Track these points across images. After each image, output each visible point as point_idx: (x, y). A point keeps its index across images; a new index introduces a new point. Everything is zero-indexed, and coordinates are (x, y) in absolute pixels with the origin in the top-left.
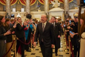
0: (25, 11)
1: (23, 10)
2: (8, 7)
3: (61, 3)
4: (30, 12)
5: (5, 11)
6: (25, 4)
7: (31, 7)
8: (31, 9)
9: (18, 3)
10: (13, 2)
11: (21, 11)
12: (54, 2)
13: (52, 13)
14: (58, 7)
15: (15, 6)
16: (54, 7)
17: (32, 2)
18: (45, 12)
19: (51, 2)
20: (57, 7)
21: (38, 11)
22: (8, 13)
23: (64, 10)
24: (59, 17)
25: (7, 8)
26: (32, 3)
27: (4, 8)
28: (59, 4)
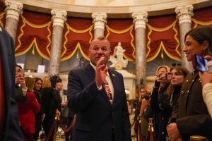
0: (46, 71)
1: (41, 69)
3: (129, 62)
6: (48, 56)
7: (61, 64)
8: (62, 68)
9: (33, 52)
10: (20, 48)
11: (36, 71)
12: (116, 57)
14: (124, 69)
15: (24, 59)
17: (65, 52)
20: (121, 68)
23: (134, 76)
28: (125, 63)
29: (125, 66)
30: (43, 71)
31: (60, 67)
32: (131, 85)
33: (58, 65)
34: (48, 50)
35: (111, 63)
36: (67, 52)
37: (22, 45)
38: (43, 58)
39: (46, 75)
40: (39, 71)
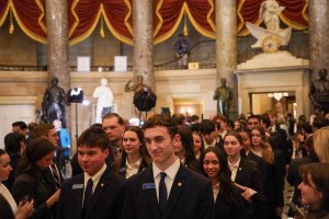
0: (130, 67)
1: (121, 62)
2: (59, 53)
3: (293, 31)
4: (153, 71)
5: (45, 68)
6: (130, 36)
7: (155, 49)
8: (158, 56)
9: (102, 32)
10: (78, 28)
11: (112, 68)
12: (263, 25)
13: (249, 77)
14: (281, 48)
15: (88, 45)
16: (260, 51)
17: (159, 26)
18: (218, 74)
20: (275, 48)
21: (186, 67)
22: (57, 80)
23: (306, 62)
25: (53, 58)
26: (163, 32)
27: (39, 55)
28: (284, 35)
29: (284, 43)
30: (124, 68)
31: (153, 57)
32: (300, 83)
33: (149, 53)
34: (127, 25)
35: (255, 40)
36: (164, 24)
37: (81, 22)
38: (122, 43)
39: (131, 75)
40: (117, 68)
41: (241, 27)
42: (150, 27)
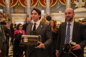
0: (45, 13)
1: (43, 12)
4: (50, 13)
5: (26, 13)
6: (45, 5)
7: (51, 8)
8: (51, 10)
9: (39, 5)
10: (33, 4)
12: (78, 1)
14: (83, 7)
16: (77, 8)
19: (73, 2)
20: (81, 7)
21: (58, 12)
22: (28, 15)
24: (83, 19)
25: (28, 10)
26: (53, 4)
27: (25, 10)
29: (83, 5)
31: (50, 10)
33: (50, 9)
34: (44, 2)
35: (76, 5)
36: (53, 2)
37: (34, 2)
38: (43, 7)
41: (72, 2)
42: (50, 3)
